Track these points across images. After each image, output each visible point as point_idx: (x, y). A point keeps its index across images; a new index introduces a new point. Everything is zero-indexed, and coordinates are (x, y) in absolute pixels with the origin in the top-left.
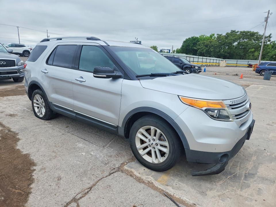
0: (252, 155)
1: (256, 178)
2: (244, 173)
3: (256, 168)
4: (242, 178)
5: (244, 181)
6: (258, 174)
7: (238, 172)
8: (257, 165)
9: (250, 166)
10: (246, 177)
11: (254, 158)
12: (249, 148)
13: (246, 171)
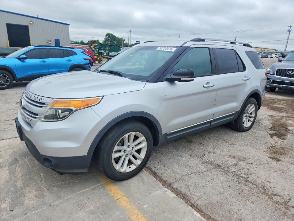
0: (24, 187)
1: (7, 163)
2: (20, 162)
3: (12, 173)
4: (18, 157)
5: (16, 156)
6: (7, 168)
7: (25, 160)
8: (12, 176)
9: (19, 171)
10: (17, 160)
11: (20, 184)
12: (36, 196)
13: (19, 164)
